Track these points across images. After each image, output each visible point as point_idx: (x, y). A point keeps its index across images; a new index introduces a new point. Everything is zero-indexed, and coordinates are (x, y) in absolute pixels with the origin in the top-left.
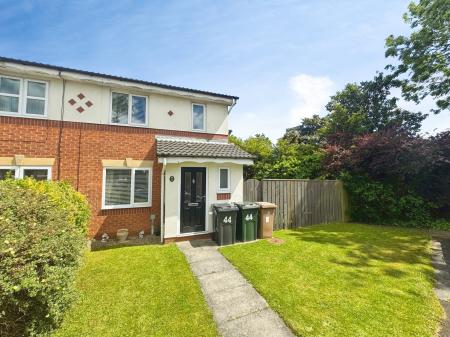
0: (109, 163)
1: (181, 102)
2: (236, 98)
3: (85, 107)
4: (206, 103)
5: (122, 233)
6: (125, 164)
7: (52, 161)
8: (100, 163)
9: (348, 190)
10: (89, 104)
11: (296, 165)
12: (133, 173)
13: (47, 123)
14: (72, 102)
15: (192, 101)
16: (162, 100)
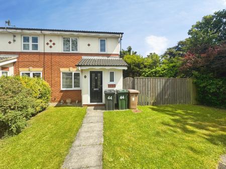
0: (63, 70)
1: (94, 39)
2: (122, 34)
3: (52, 45)
4: (107, 38)
5: (68, 101)
6: (70, 70)
7: (42, 69)
8: (59, 70)
9: (196, 85)
10: (54, 44)
11: (165, 69)
12: (73, 74)
13: (39, 54)
14: (48, 44)
15: (99, 38)
16: (85, 39)
